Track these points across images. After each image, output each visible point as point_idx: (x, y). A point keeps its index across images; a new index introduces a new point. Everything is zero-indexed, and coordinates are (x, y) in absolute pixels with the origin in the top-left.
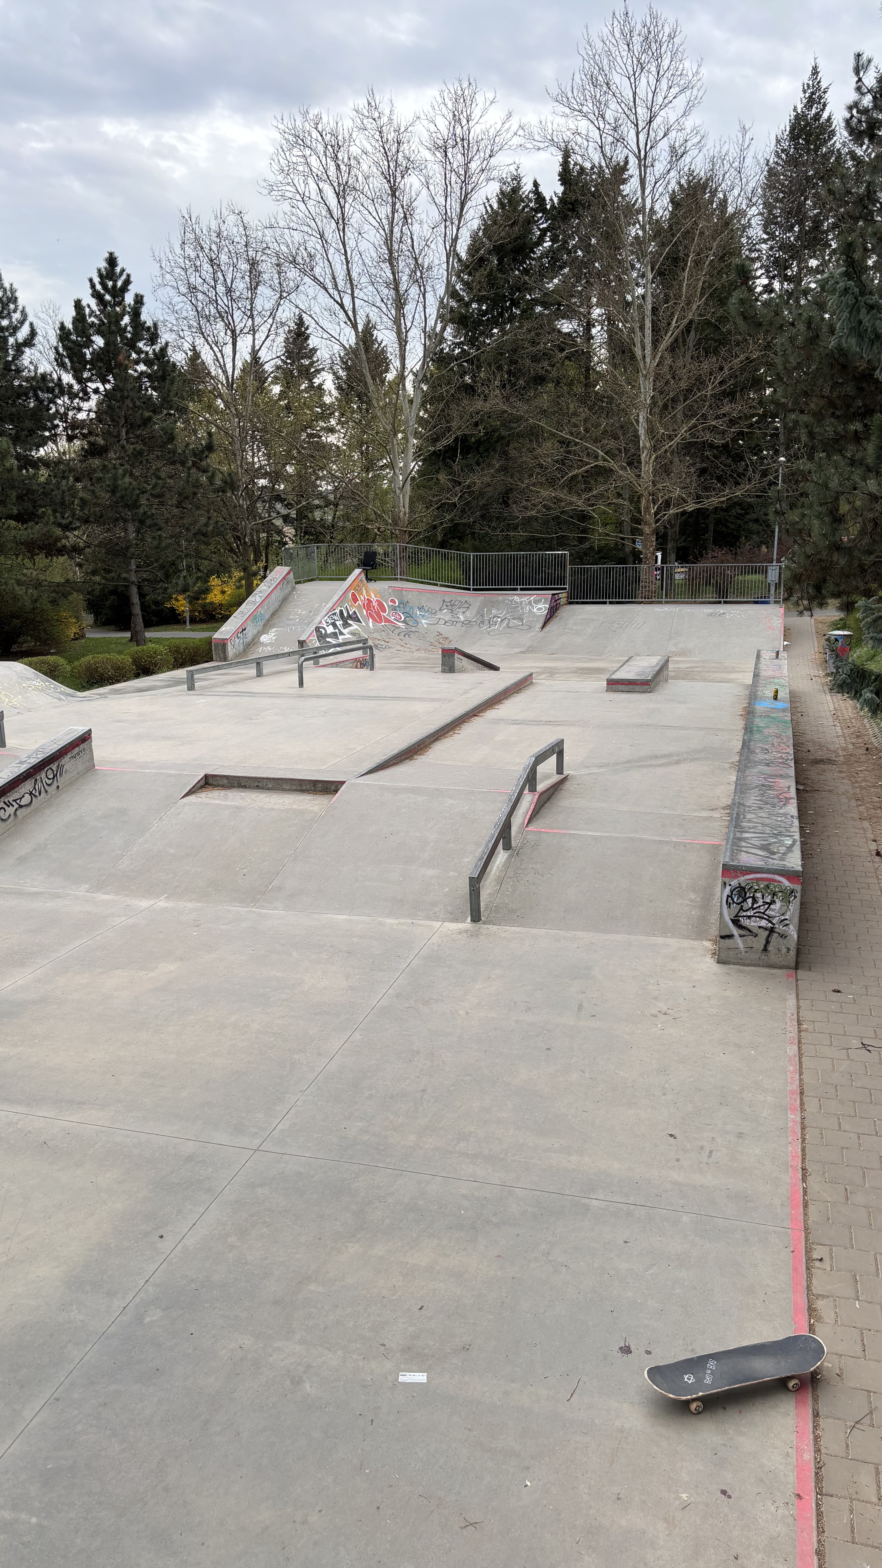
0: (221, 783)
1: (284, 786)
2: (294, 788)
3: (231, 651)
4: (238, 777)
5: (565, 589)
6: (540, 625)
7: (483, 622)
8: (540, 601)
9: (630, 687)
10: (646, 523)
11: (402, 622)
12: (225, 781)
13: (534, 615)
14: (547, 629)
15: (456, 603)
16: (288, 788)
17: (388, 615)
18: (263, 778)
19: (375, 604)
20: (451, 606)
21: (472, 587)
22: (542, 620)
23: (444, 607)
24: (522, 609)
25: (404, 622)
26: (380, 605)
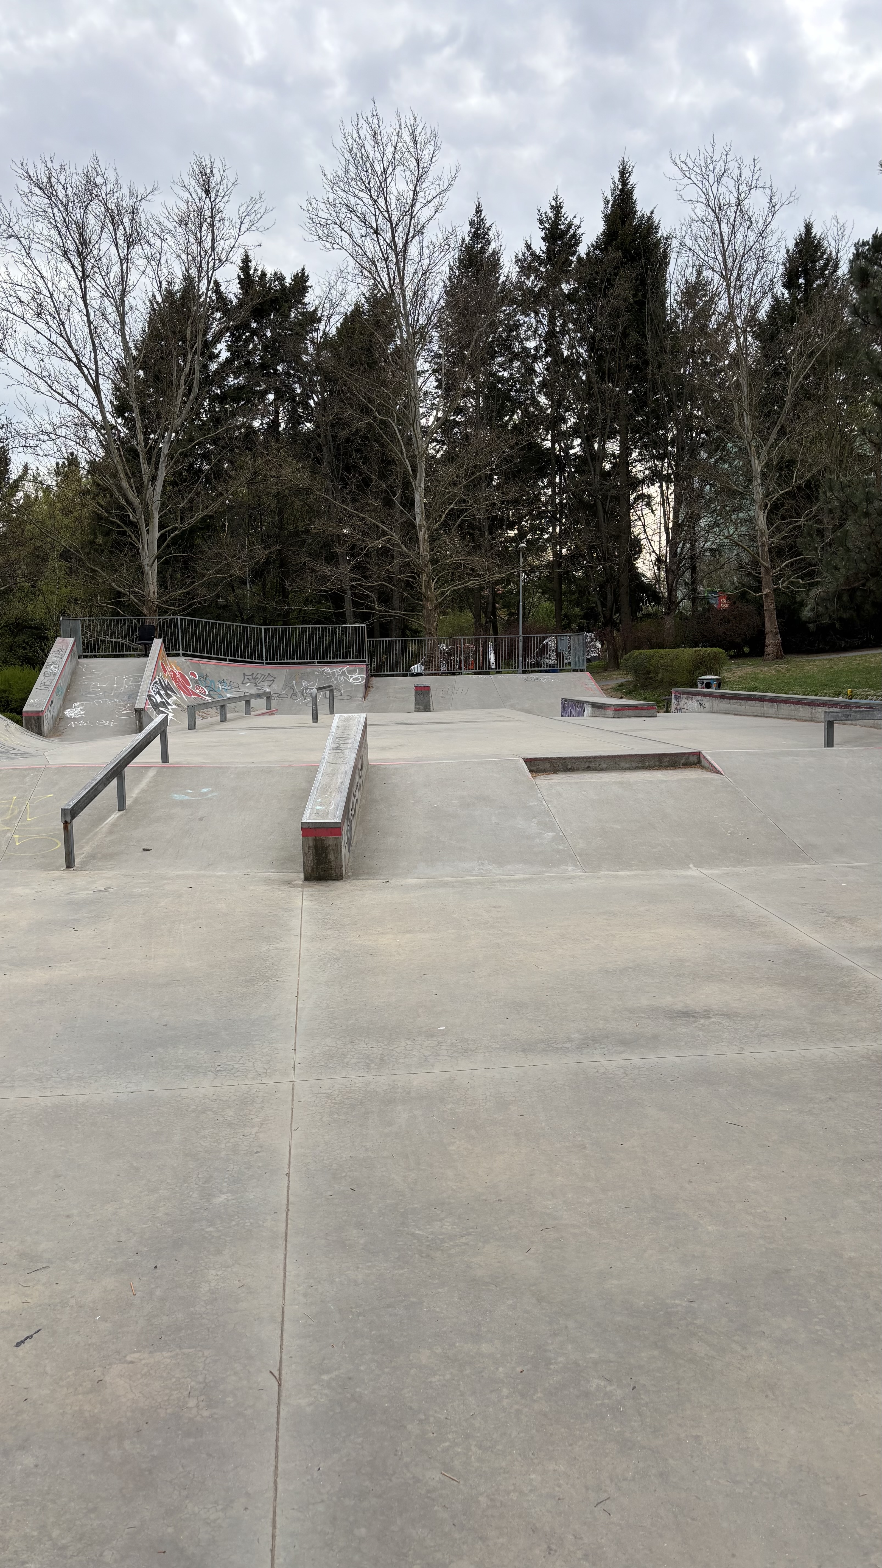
0: (541, 767)
3: (46, 725)
4: (564, 759)
5: (365, 662)
6: (362, 695)
7: (294, 694)
8: (355, 671)
10: (427, 600)
11: (208, 696)
12: (547, 765)
13: (351, 685)
14: (369, 698)
15: (259, 676)
16: (627, 765)
17: (193, 687)
18: (595, 758)
19: (179, 676)
20: (254, 679)
21: (265, 662)
22: (362, 689)
23: (246, 680)
24: (336, 679)
26: (183, 677)
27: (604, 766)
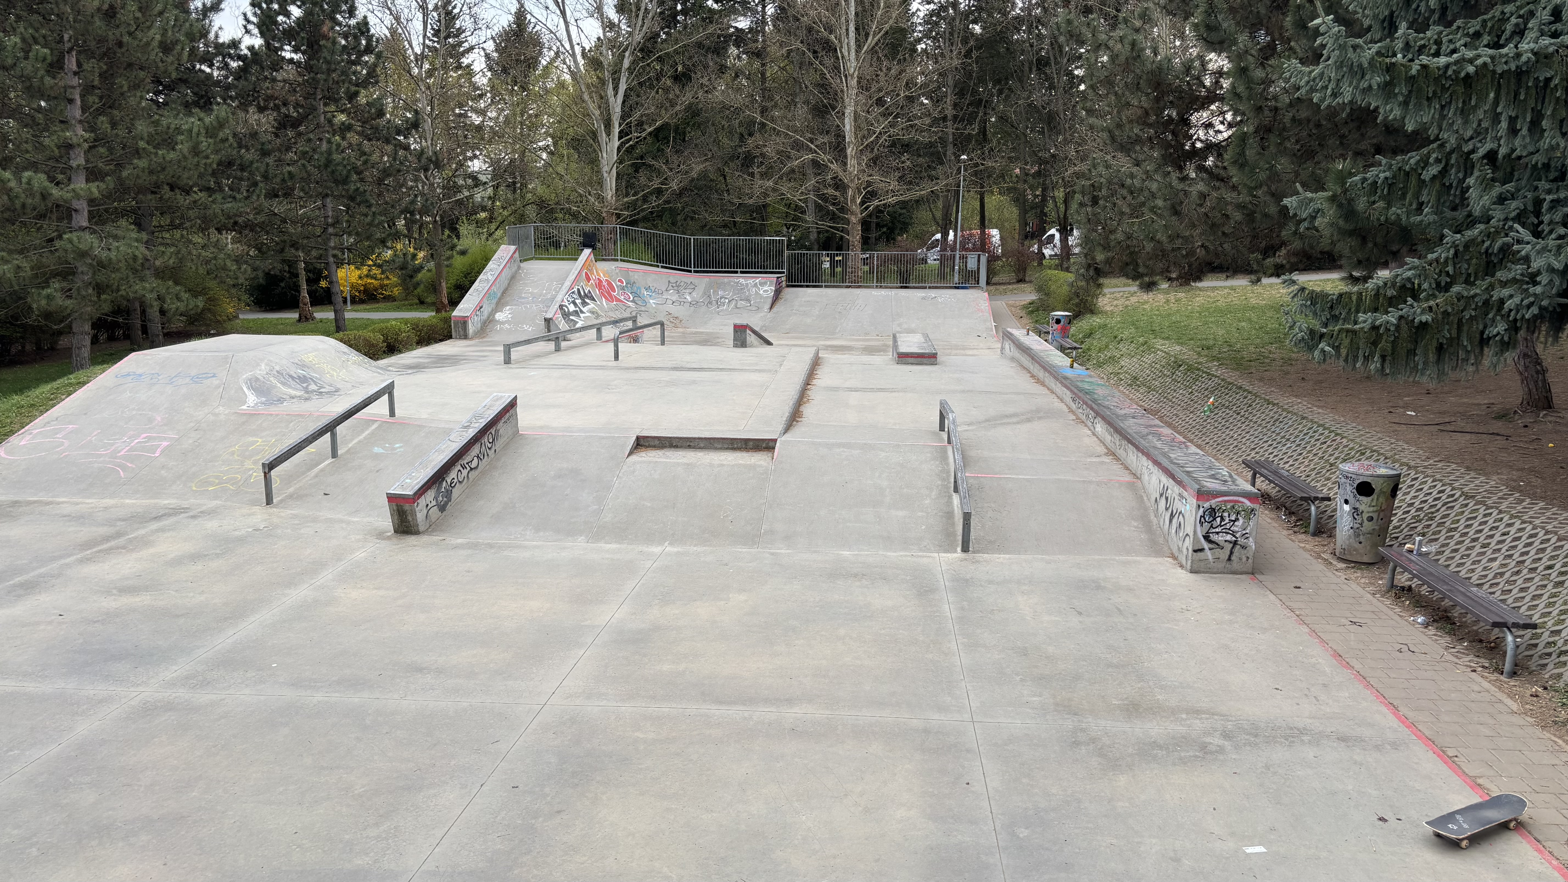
0: (652, 443)
1: (716, 445)
2: (726, 446)
3: (471, 329)
4: (670, 438)
5: (783, 273)
6: (768, 306)
7: (710, 303)
8: (765, 283)
9: (919, 359)
10: (852, 213)
11: (632, 301)
12: (657, 442)
13: (761, 297)
14: (775, 309)
15: (682, 284)
16: (719, 446)
17: (618, 294)
18: (695, 438)
19: (605, 284)
20: (677, 287)
21: (693, 269)
22: (770, 301)
23: (670, 287)
24: (749, 290)
25: (633, 301)
26: (609, 284)
27: (702, 445)
